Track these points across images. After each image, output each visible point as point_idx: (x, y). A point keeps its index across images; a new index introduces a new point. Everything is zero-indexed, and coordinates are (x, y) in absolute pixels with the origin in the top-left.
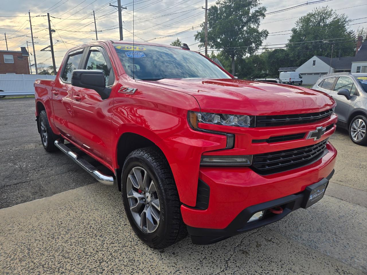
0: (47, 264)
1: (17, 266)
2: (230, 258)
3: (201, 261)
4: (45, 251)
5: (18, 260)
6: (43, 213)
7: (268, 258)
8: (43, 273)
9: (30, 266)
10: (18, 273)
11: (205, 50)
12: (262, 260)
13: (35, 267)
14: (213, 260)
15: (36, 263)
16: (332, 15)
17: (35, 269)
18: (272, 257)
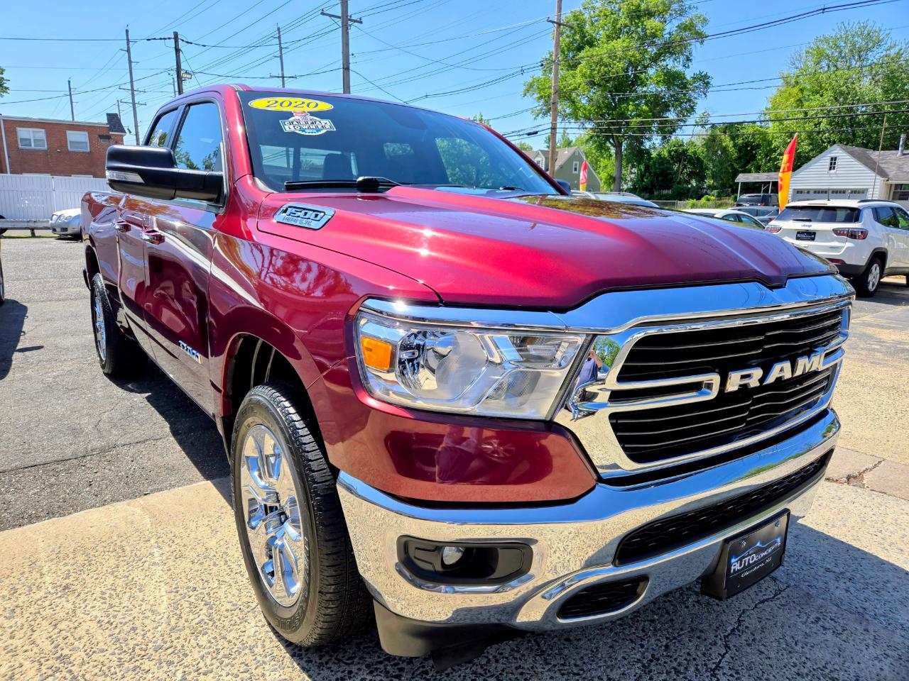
0: (259, 644)
1: (190, 646)
2: (720, 662)
3: (644, 666)
4: (249, 612)
5: (188, 631)
6: (223, 516)
7: (822, 667)
8: (255, 669)
9: (221, 648)
10: (194, 663)
12: (807, 675)
13: (234, 650)
14: (675, 664)
15: (234, 641)
16: (882, 39)
17: (233, 657)
18: (830, 667)
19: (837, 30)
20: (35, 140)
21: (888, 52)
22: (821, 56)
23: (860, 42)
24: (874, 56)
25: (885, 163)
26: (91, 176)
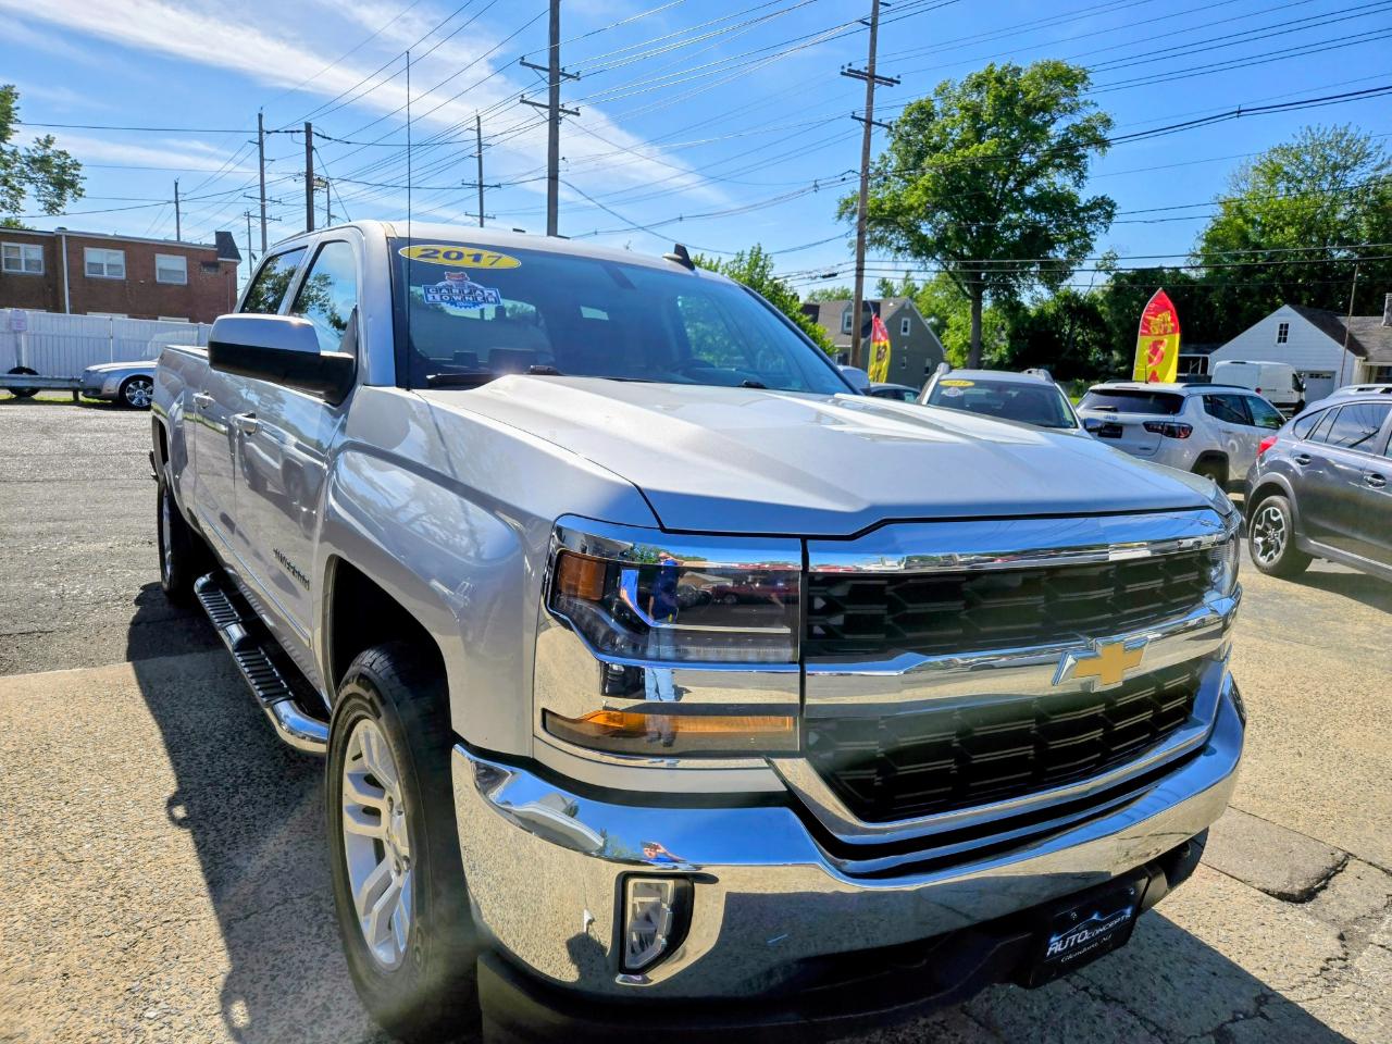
11: (854, 265)
16: (1369, 154)
19: (1300, 138)
20: (108, 265)
21: (1378, 173)
22: (1275, 174)
23: (1336, 157)
24: (1354, 178)
25: (1364, 334)
26: (187, 319)
